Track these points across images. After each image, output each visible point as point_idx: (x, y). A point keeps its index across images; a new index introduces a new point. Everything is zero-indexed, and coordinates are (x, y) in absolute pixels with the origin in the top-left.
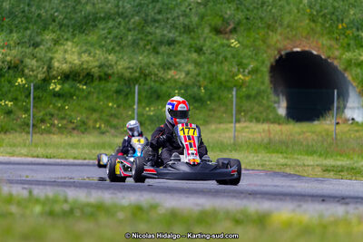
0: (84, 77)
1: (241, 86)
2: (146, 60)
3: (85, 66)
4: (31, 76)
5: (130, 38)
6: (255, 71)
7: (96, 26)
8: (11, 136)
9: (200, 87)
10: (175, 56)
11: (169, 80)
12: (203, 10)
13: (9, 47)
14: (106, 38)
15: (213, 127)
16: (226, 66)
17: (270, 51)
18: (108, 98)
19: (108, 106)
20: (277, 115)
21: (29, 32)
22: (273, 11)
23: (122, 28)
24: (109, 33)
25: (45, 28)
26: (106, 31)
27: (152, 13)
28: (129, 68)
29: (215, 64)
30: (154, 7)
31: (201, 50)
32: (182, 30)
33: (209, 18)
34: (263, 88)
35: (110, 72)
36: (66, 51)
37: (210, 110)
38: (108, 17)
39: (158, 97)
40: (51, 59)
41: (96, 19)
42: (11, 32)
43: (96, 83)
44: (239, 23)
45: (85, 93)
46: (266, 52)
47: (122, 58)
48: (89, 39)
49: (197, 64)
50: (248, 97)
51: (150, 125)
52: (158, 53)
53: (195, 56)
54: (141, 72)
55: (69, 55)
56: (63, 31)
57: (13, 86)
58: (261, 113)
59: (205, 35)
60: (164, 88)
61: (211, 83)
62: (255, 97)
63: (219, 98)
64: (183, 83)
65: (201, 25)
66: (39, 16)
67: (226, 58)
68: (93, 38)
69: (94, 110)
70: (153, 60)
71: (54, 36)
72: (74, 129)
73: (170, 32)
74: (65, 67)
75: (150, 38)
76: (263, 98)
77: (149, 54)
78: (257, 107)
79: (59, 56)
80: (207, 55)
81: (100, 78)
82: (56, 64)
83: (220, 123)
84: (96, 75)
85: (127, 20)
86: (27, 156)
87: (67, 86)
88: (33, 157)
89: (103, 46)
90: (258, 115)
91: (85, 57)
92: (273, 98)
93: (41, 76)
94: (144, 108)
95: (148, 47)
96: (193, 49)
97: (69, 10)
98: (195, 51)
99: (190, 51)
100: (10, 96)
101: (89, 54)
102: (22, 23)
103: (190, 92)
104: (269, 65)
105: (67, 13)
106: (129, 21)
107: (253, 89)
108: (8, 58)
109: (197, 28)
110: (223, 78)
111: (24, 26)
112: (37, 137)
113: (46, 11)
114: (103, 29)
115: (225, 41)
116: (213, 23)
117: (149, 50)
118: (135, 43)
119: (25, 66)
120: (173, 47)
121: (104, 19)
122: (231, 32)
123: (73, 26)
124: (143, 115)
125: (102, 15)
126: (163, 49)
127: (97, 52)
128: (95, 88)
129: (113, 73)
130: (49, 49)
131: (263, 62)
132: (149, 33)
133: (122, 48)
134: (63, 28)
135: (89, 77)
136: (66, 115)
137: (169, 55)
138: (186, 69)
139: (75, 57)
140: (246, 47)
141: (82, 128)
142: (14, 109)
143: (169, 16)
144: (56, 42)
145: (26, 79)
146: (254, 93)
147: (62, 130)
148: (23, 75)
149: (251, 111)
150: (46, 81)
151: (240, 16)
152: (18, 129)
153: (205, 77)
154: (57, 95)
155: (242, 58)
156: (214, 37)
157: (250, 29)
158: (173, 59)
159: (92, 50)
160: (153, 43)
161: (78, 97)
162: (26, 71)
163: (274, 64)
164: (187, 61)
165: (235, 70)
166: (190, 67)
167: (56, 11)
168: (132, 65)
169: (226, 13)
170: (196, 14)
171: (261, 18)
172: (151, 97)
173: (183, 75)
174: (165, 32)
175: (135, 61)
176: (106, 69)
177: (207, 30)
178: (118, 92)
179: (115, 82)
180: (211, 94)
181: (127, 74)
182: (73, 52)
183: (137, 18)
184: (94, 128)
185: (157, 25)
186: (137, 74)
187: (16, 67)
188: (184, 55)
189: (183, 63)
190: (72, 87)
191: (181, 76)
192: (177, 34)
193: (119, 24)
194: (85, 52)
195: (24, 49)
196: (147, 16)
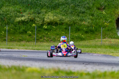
0: (55, 24)
1: (106, 27)
2: (75, 18)
3: (55, 20)
4: (37, 23)
5: (70, 11)
6: (110, 22)
7: (59, 7)
8: (30, 43)
9: (92, 27)
10: (85, 17)
11: (82, 25)
12: (94, 2)
13: (30, 14)
14: (62, 11)
15: (97, 40)
16: (101, 20)
17: (116, 15)
18: (62, 30)
19: (62, 33)
20: (118, 36)
21: (37, 9)
22: (117, 2)
23: (67, 8)
24: (63, 9)
25: (42, 8)
26: (62, 9)
27: (77, 3)
28: (70, 21)
29: (98, 20)
30: (78, 1)
31: (93, 15)
32: (87, 8)
33: (96, 4)
34: (113, 27)
35: (63, 22)
36: (49, 15)
37: (96, 34)
38: (63, 4)
39: (79, 30)
40: (44, 18)
41: (59, 5)
42: (31, 9)
43: (59, 26)
44: (106, 6)
45: (55, 29)
46: (114, 16)
47: (67, 17)
48: (57, 11)
49: (92, 20)
50: (108, 30)
51: (76, 39)
52: (79, 16)
53: (91, 17)
54: (73, 22)
55: (50, 17)
56: (48, 9)
57: (31, 27)
58: (112, 35)
59: (94, 10)
60: (81, 27)
61: (96, 26)
62: (111, 30)
63: (99, 31)
64: (87, 26)
65: (93, 7)
66: (40, 4)
67: (101, 17)
68: (58, 11)
69: (58, 35)
70: (77, 18)
71: (45, 10)
72: (51, 41)
73: (83, 9)
74: (48, 20)
75: (76, 11)
76: (113, 31)
77: (76, 16)
78: (111, 33)
79: (46, 17)
80: (95, 17)
81: (60, 24)
82: (46, 20)
83: (99, 39)
84: (59, 23)
85: (69, 5)
86: (31, 49)
87: (49, 26)
88: (33, 50)
89: (61, 14)
90: (112, 36)
91: (55, 17)
92: (117, 30)
93: (40, 23)
94: (74, 34)
95: (75, 14)
96: (90, 15)
97: (50, 2)
98: (91, 15)
99: (89, 16)
100: (30, 30)
101: (56, 16)
102: (35, 6)
103: (89, 29)
104: (115, 20)
105: (49, 3)
106: (70, 5)
107: (110, 28)
108: (30, 18)
109: (92, 8)
110: (100, 24)
111: (35, 7)
112: (39, 43)
113: (43, 2)
114: (61, 8)
115: (101, 12)
116: (97, 6)
117: (76, 15)
118: (71, 13)
119: (35, 20)
120: (84, 14)
121: (61, 5)
122: (103, 9)
123: (51, 7)
124: (74, 36)
125: (61, 4)
126: (81, 15)
127: (59, 15)
128: (58, 27)
129: (64, 22)
130: (43, 15)
131: (113, 19)
132: (76, 9)
133: (67, 14)
134: (48, 8)
135: (56, 24)
136: (49, 36)
137: (83, 17)
138: (88, 21)
139: (52, 17)
140: (108, 14)
141: (54, 41)
142: (32, 34)
143: (83, 4)
144: (46, 12)
145: (36, 24)
146: (110, 29)
147: (47, 41)
148: (35, 23)
149: (109, 35)
150: (42, 25)
151: (106, 4)
152: (33, 41)
153: (94, 24)
154: (46, 30)
155: (106, 18)
156: (98, 11)
157: (109, 8)
158: (84, 18)
159: (57, 15)
160: (77, 13)
161: (52, 30)
162: (36, 22)
163: (117, 19)
164: (89, 19)
165: (104, 21)
166: (89, 20)
167: (46, 2)
168: (70, 20)
169: (102, 3)
170: (92, 3)
171: (113, 5)
172: (77, 30)
173: (87, 23)
174: (81, 9)
175: (71, 18)
176: (62, 21)
177: (95, 9)
178: (66, 29)
179: (65, 25)
180: (96, 29)
181: (69, 23)
182: (51, 16)
183: (72, 4)
184: (58, 40)
185: (79, 7)
186: (72, 23)
187: (32, 20)
188: (87, 17)
189: (87, 19)
190: (51, 27)
191: (86, 23)
192: (85, 10)
193: (67, 6)
194: (55, 16)
195: (35, 15)
196: (76, 4)
